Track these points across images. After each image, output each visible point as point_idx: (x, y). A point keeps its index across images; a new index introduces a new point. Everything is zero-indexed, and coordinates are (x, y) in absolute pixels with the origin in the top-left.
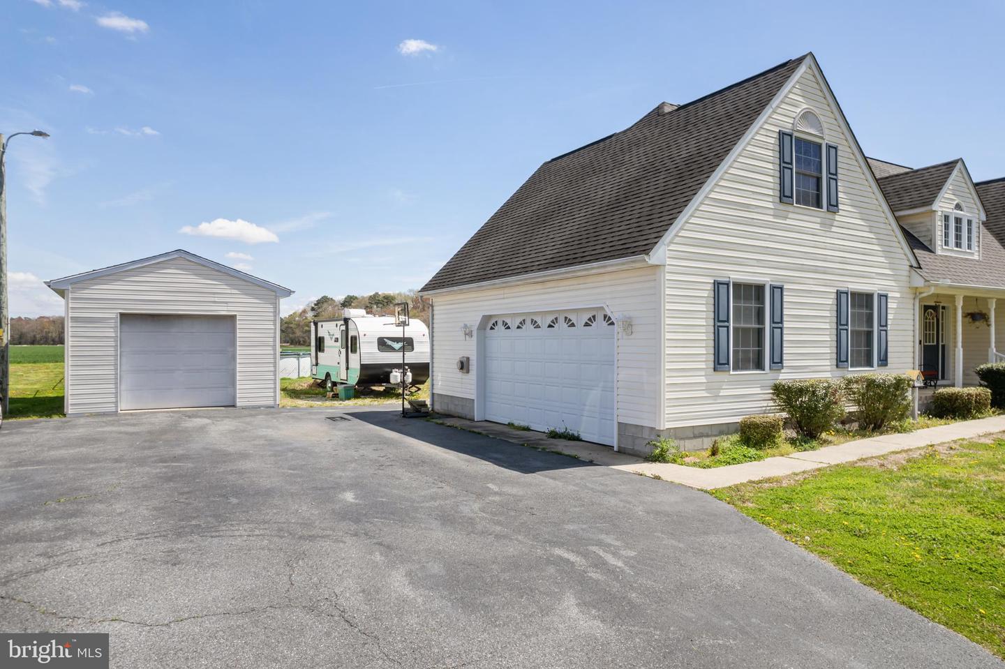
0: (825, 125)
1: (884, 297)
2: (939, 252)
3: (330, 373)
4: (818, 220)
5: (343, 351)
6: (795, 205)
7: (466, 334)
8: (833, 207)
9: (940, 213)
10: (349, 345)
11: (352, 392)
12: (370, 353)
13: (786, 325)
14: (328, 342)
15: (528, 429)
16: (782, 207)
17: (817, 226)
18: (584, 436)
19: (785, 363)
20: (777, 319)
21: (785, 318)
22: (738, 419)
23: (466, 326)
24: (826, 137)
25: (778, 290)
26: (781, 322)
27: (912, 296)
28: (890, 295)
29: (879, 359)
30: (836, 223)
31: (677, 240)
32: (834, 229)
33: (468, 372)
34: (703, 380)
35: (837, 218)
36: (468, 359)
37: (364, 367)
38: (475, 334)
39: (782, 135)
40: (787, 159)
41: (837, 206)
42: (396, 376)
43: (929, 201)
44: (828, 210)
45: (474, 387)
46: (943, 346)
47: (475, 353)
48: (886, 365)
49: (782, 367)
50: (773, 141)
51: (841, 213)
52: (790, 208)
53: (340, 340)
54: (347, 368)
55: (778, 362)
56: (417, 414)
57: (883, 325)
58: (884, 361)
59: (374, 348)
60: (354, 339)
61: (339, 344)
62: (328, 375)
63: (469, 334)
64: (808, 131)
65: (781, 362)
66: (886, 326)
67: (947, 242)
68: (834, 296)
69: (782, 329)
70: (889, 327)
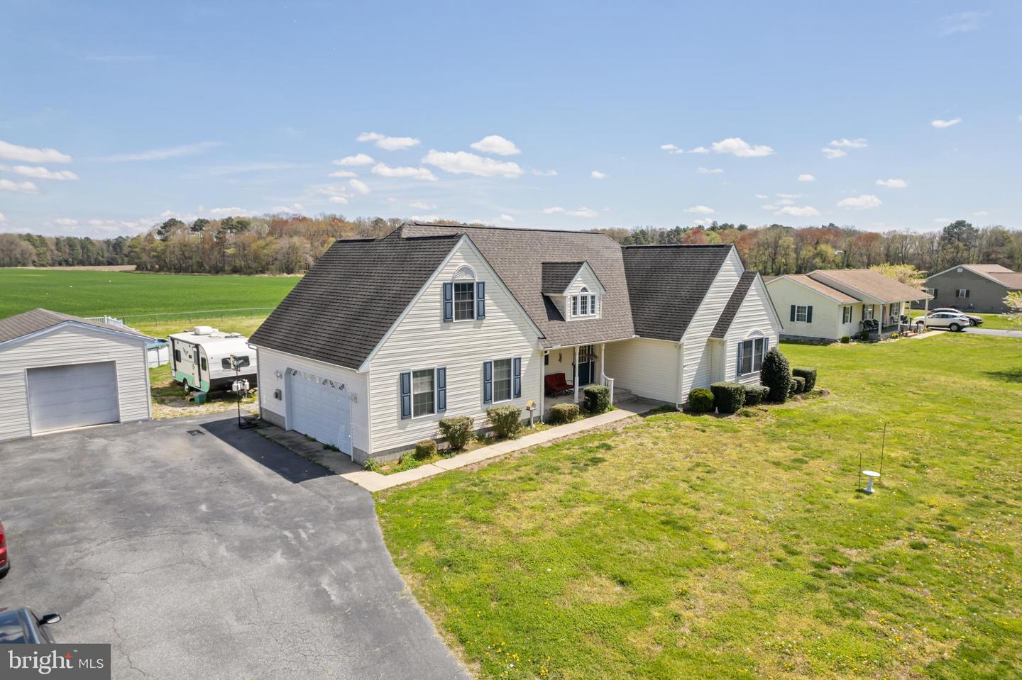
0: (475, 272)
1: (518, 359)
2: (568, 319)
3: (187, 378)
4: (471, 326)
5: (196, 366)
6: (454, 321)
7: (278, 377)
8: (482, 316)
9: (569, 297)
10: (201, 363)
11: (205, 398)
12: (216, 371)
13: (448, 387)
14: (183, 355)
15: (314, 440)
16: (446, 324)
17: (470, 330)
18: (342, 450)
19: (448, 408)
20: (442, 385)
21: (447, 384)
22: (414, 442)
23: (277, 372)
24: (476, 278)
25: (443, 371)
26: (445, 386)
27: (540, 355)
28: (522, 357)
29: (515, 394)
30: (483, 325)
31: (377, 357)
32: (482, 329)
33: (281, 399)
34: (394, 425)
35: (484, 321)
36: (280, 391)
37: (212, 381)
38: (283, 376)
39: (445, 285)
40: (448, 297)
41: (484, 315)
42: (237, 386)
43: (561, 291)
44: (478, 319)
45: (284, 409)
46: (593, 363)
47: (284, 388)
48: (520, 397)
49: (446, 410)
50: (439, 290)
51: (487, 318)
52: (451, 324)
53: (193, 357)
54: (200, 380)
55: (443, 408)
56: (248, 426)
57: (518, 374)
58: (518, 395)
59: (220, 367)
60: (204, 360)
61: (193, 360)
62: (185, 380)
63: (281, 376)
64: (465, 278)
65: (445, 407)
66: (520, 375)
67: (575, 313)
68: (482, 365)
69: (445, 390)
70: (522, 375)
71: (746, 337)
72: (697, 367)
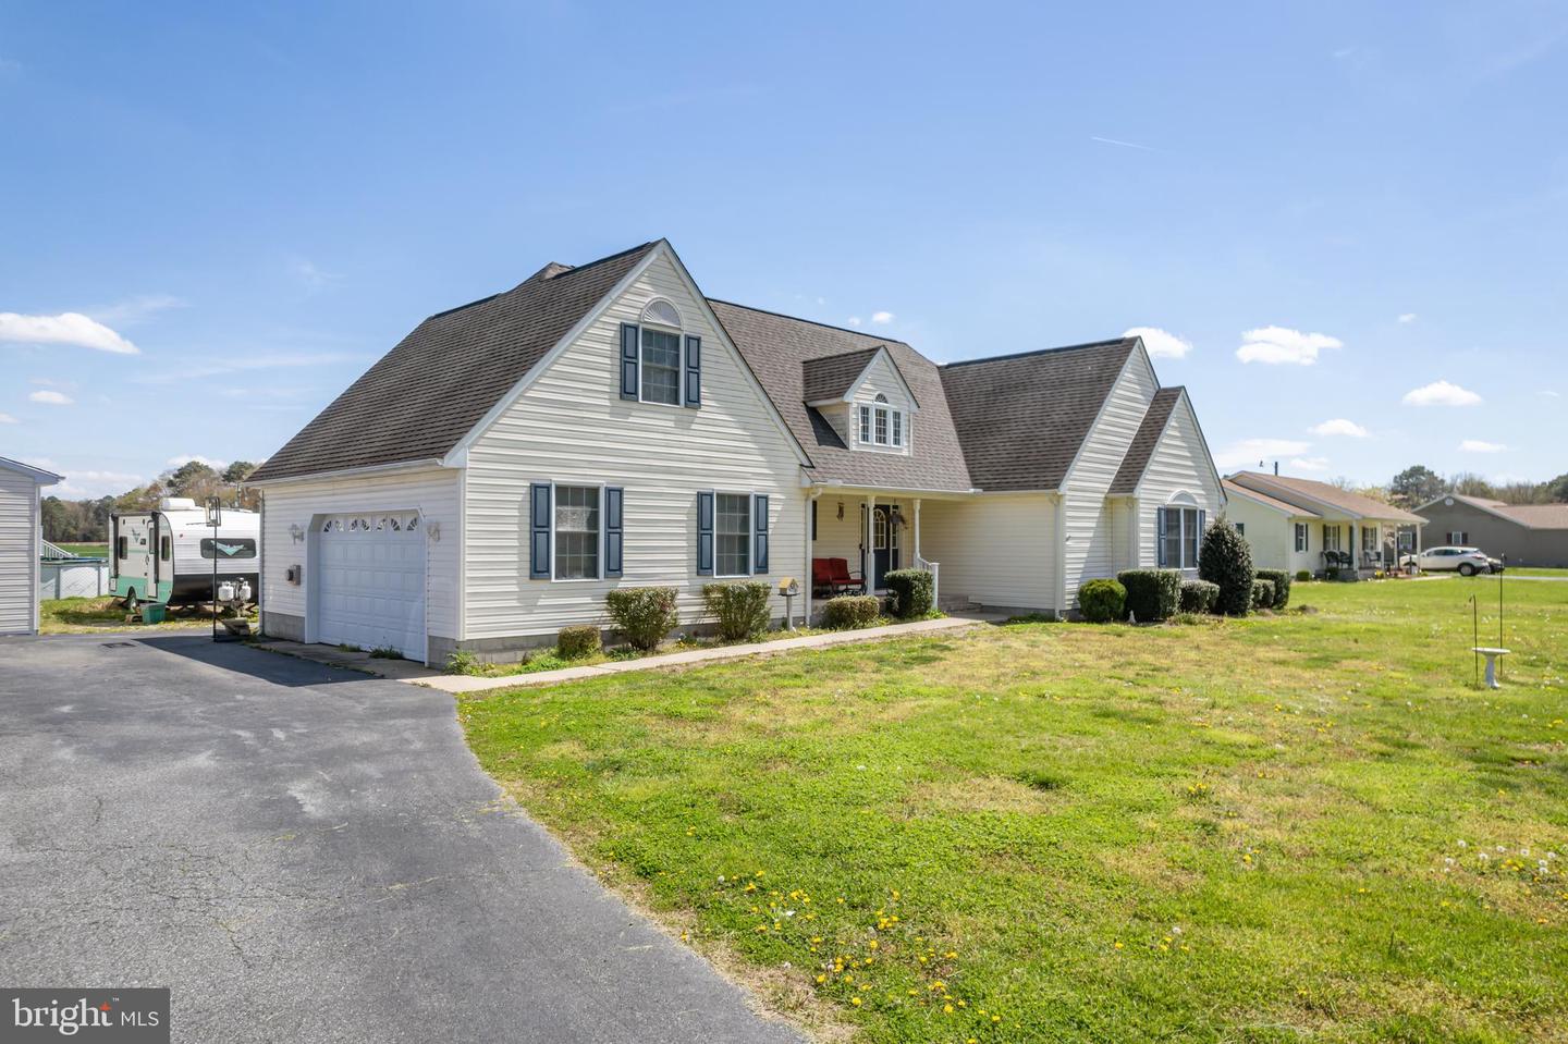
0: (682, 315)
1: (763, 500)
2: (853, 447)
3: (135, 588)
4: (673, 417)
5: (152, 557)
6: (641, 401)
7: (295, 537)
8: (694, 402)
9: (855, 405)
10: (160, 549)
11: (162, 613)
12: (188, 559)
13: (626, 530)
14: (132, 545)
15: (357, 650)
16: (624, 404)
17: (672, 424)
18: (407, 655)
19: (625, 571)
20: (614, 523)
21: (625, 523)
22: (555, 631)
23: (294, 527)
24: (685, 328)
25: (616, 493)
26: (621, 527)
27: (804, 498)
28: (771, 496)
29: (757, 566)
30: (697, 420)
31: (482, 442)
32: (694, 427)
33: (299, 583)
34: (515, 588)
35: (699, 414)
36: (299, 567)
37: (178, 579)
38: (306, 536)
39: (624, 327)
40: (630, 353)
41: (698, 401)
42: (227, 591)
43: (841, 393)
44: (686, 406)
45: (304, 602)
46: (896, 552)
47: (305, 560)
48: (767, 572)
49: (622, 575)
50: (612, 333)
51: (703, 408)
52: (634, 405)
53: (148, 541)
54: (157, 581)
55: (616, 570)
56: (234, 637)
57: (763, 529)
58: (763, 568)
59: (196, 554)
60: (165, 540)
61: (146, 547)
62: (131, 591)
63: (301, 537)
64: (657, 321)
65: (620, 569)
66: (766, 529)
67: (865, 438)
68: (694, 498)
69: (620, 534)
70: (770, 532)
71: (1169, 500)
72: (1088, 545)
